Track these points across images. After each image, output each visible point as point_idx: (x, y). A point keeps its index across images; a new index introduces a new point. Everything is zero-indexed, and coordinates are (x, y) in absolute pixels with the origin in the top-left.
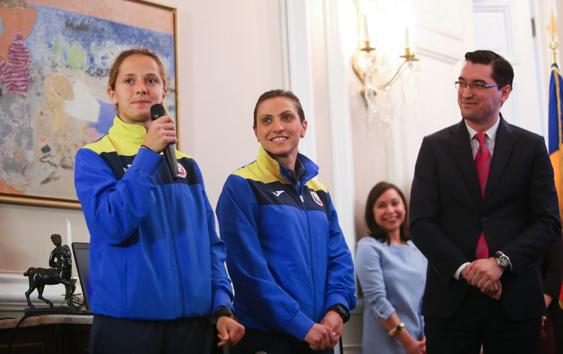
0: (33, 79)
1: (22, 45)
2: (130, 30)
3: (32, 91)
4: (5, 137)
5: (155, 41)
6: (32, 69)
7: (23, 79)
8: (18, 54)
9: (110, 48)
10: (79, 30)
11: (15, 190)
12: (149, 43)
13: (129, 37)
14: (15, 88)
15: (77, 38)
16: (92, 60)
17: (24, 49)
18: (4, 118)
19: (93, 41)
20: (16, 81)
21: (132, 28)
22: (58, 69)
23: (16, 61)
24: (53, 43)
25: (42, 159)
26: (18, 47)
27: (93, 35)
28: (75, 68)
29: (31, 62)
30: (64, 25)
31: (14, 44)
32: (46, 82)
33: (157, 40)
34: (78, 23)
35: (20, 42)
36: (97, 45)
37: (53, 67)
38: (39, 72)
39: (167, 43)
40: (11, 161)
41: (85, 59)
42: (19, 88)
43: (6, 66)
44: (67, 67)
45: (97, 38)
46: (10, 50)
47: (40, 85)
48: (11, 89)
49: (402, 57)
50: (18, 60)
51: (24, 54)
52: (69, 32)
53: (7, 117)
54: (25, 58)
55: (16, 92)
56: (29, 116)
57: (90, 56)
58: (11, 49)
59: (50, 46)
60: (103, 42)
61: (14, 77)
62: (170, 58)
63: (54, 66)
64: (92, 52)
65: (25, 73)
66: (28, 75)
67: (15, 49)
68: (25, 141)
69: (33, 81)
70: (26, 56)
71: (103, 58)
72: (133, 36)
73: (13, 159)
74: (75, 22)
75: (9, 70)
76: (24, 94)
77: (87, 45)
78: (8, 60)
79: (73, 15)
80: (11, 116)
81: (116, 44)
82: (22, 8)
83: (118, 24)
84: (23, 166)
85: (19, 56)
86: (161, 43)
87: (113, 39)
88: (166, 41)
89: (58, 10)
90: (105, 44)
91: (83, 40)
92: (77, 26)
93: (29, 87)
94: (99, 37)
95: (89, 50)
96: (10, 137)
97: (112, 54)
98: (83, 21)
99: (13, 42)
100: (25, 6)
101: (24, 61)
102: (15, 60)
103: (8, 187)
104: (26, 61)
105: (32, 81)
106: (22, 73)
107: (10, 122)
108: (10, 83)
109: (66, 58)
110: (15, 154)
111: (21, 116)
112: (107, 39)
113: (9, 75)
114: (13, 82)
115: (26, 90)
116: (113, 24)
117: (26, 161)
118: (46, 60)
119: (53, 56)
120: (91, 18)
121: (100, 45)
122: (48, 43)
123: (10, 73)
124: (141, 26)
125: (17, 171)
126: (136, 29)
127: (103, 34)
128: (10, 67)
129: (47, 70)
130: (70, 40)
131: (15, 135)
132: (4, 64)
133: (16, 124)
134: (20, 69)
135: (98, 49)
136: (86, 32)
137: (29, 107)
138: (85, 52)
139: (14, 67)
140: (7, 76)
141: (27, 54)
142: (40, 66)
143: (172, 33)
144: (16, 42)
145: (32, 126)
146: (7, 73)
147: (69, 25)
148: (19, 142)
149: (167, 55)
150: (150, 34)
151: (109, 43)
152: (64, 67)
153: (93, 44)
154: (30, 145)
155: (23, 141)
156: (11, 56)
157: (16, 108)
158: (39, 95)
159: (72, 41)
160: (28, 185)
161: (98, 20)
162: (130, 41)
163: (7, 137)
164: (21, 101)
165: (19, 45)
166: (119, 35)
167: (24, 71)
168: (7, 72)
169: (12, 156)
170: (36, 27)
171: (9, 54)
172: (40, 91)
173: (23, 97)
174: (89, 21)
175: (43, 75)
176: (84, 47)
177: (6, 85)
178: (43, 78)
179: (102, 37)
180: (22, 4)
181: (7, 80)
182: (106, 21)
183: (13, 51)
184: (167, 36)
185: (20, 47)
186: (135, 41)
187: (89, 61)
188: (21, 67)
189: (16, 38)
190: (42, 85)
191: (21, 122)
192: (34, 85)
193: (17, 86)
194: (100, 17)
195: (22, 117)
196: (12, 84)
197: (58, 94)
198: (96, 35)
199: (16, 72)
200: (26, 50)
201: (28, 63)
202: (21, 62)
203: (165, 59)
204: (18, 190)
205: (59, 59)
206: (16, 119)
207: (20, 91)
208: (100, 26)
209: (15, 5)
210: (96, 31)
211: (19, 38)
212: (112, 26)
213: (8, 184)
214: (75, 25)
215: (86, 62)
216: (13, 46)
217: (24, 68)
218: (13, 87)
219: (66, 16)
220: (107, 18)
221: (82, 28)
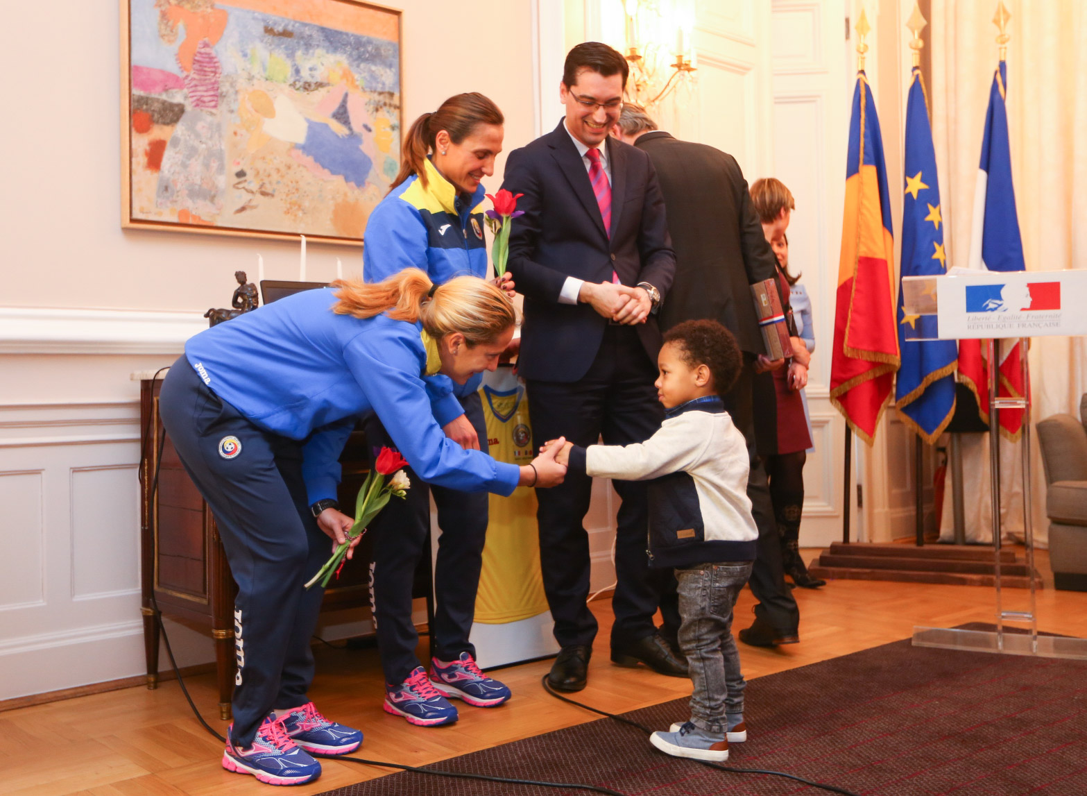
0: (224, 94)
1: (209, 54)
2: (344, 36)
3: (223, 107)
4: (190, 159)
5: (376, 50)
6: (222, 82)
7: (212, 93)
8: (205, 64)
9: (319, 57)
10: (281, 37)
11: (203, 221)
12: (368, 52)
13: (344, 45)
14: (203, 104)
15: (278, 46)
16: (297, 71)
17: (212, 58)
18: (188, 138)
19: (298, 49)
20: (202, 96)
21: (347, 34)
22: (255, 81)
23: (202, 73)
24: (249, 51)
25: (237, 186)
26: (204, 56)
27: (298, 43)
28: (276, 81)
29: (221, 73)
30: (262, 30)
31: (200, 53)
32: (240, 97)
33: (377, 49)
34: (280, 29)
35: (207, 50)
36: (304, 54)
37: (249, 79)
38: (232, 85)
39: (391, 52)
40: (197, 187)
41: (289, 71)
42: (207, 104)
43: (190, 78)
44: (267, 80)
45: (305, 47)
46: (195, 60)
47: (233, 101)
48: (197, 105)
49: (672, 66)
50: (205, 71)
51: (212, 65)
52: (269, 38)
53: (192, 137)
54: (213, 69)
55: (203, 108)
56: (220, 136)
57: (295, 67)
58: (196, 58)
59: (245, 55)
60: (311, 51)
61: (199, 91)
62: (393, 70)
63: (251, 78)
64: (297, 63)
65: (215, 87)
66: (217, 90)
67: (200, 59)
68: (215, 165)
69: (225, 96)
70: (215, 67)
71: (311, 69)
72: (349, 43)
73: (200, 186)
74: (276, 27)
75: (194, 83)
76: (214, 111)
77: (291, 55)
78: (192, 72)
79: (273, 18)
80: (198, 136)
81: (327, 52)
82: (209, 10)
83: (330, 30)
84: (213, 193)
85: (206, 67)
86: (383, 52)
87: (324, 47)
88: (389, 50)
89: (254, 13)
90: (313, 54)
91: (286, 48)
92: (278, 31)
93: (220, 102)
94: (306, 44)
95: (294, 60)
96: (196, 160)
97: (323, 65)
98: (286, 25)
99: (198, 50)
100: (212, 7)
101: (212, 72)
102: (202, 71)
103: (194, 217)
104: (215, 73)
105: (222, 96)
106: (210, 87)
107: (196, 143)
108: (195, 98)
109: (265, 69)
110: (202, 179)
111: (209, 136)
112: (316, 47)
113: (194, 89)
114: (199, 97)
115: (215, 107)
116: (323, 30)
117: (216, 188)
118: (240, 72)
119: (249, 66)
120: (296, 22)
121: (307, 54)
122: (242, 51)
123: (196, 86)
124: (358, 33)
125: (205, 198)
126: (352, 35)
127: (310, 42)
128: (195, 79)
129: (242, 83)
130: (270, 48)
131: (202, 157)
132: (187, 76)
133: (204, 146)
134: (207, 81)
135: (305, 59)
136: (289, 39)
137: (219, 126)
138: (289, 63)
139: (200, 80)
140: (191, 90)
141: (216, 65)
142: (233, 78)
143: (396, 41)
144: (203, 50)
145: (223, 147)
146: (192, 87)
147: (269, 30)
148: (207, 166)
149: (390, 66)
150: (369, 42)
151: (319, 52)
152: (263, 80)
153: (299, 53)
154: (221, 169)
155: (212, 164)
156: (197, 66)
157: (203, 127)
158: (232, 111)
159: (273, 49)
160: (218, 214)
161: (305, 25)
162: (345, 50)
163: (193, 161)
164: (209, 119)
165: (206, 54)
166: (331, 42)
167: (214, 83)
168: (192, 84)
169: (199, 182)
170: (226, 32)
171: (194, 64)
172: (234, 107)
173: (212, 114)
174: (293, 26)
175: (237, 89)
176: (288, 57)
177: (191, 100)
178: (237, 92)
179: (310, 45)
180: (209, 5)
181: (191, 94)
182: (315, 26)
183: (198, 61)
184: (390, 43)
185: (207, 56)
186: (350, 50)
187: (294, 72)
188: (210, 79)
189: (202, 46)
190: (236, 100)
191: (210, 143)
192: (225, 100)
193: (204, 102)
194: (307, 21)
195: (211, 138)
196: (198, 100)
197: (256, 111)
198: (302, 42)
199: (202, 85)
200: (215, 60)
201: (217, 75)
202: (208, 73)
203: (388, 70)
204: (206, 219)
205: (256, 70)
206: (204, 140)
207: (207, 107)
208: (307, 32)
209: (200, 6)
210: (303, 38)
211: (206, 45)
212: (323, 32)
213: (194, 213)
214: (275, 30)
215: (289, 74)
216: (198, 55)
217: (213, 81)
218: (199, 102)
219: (264, 20)
220: (317, 23)
221: (286, 34)
